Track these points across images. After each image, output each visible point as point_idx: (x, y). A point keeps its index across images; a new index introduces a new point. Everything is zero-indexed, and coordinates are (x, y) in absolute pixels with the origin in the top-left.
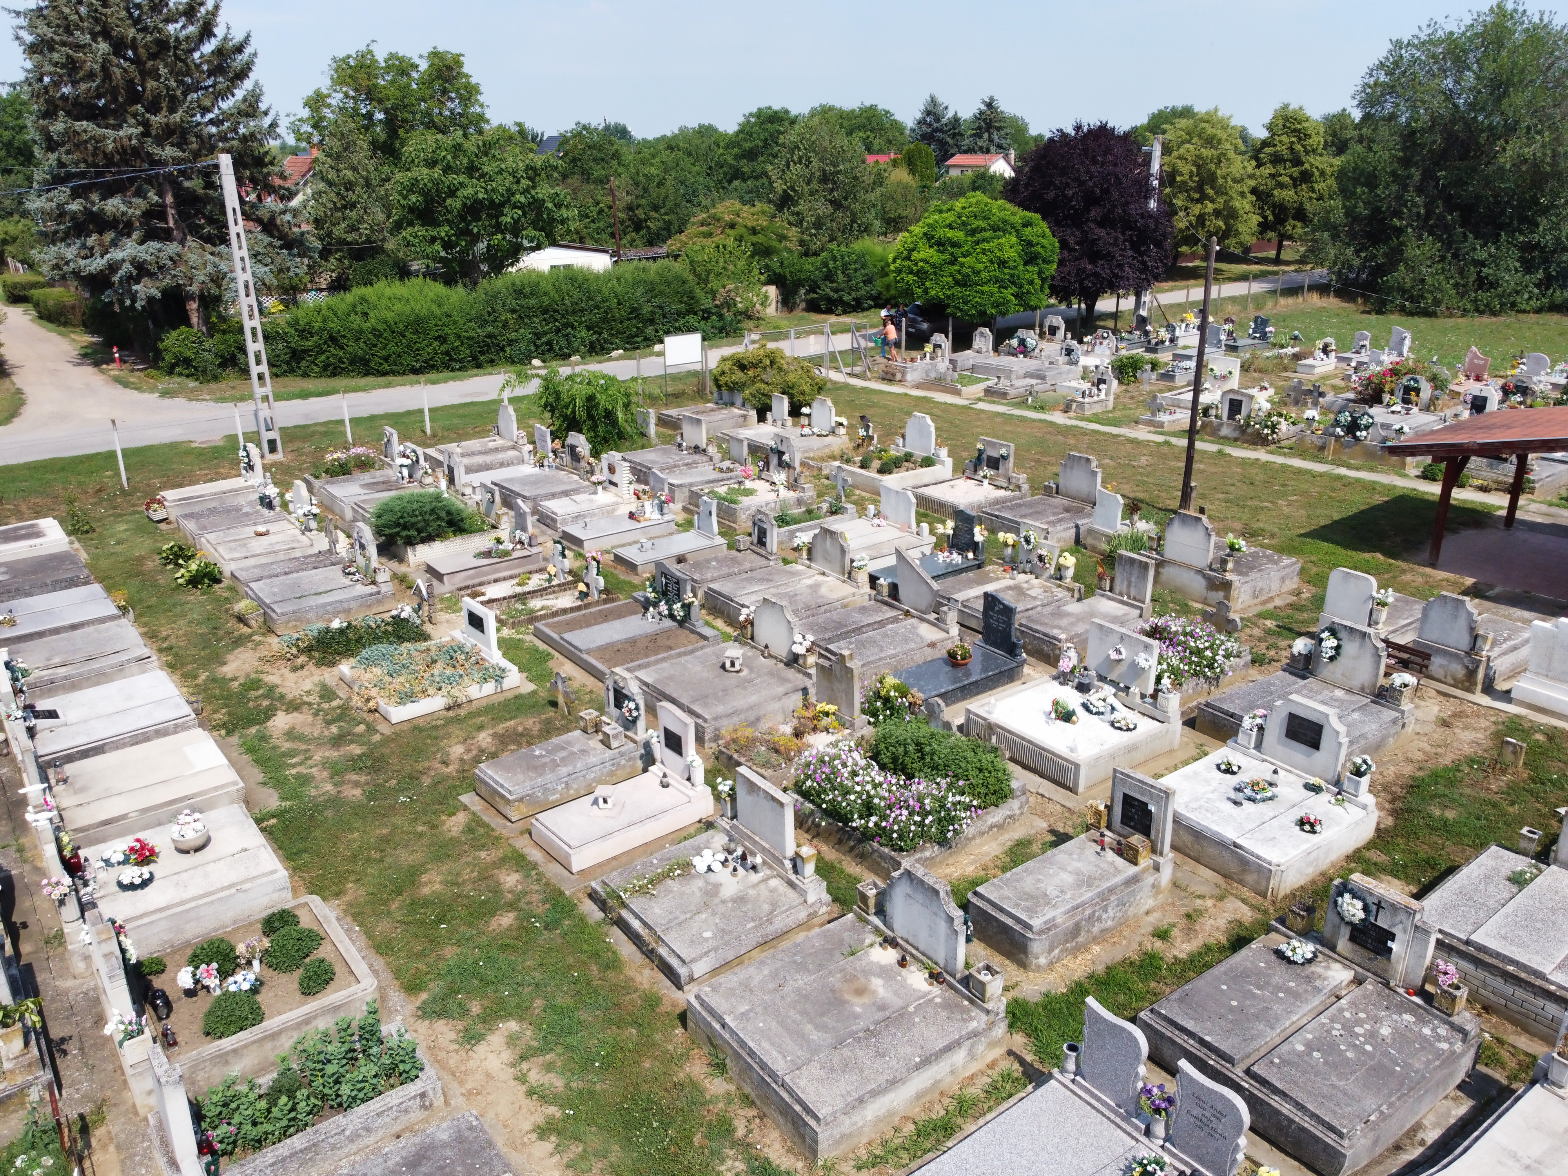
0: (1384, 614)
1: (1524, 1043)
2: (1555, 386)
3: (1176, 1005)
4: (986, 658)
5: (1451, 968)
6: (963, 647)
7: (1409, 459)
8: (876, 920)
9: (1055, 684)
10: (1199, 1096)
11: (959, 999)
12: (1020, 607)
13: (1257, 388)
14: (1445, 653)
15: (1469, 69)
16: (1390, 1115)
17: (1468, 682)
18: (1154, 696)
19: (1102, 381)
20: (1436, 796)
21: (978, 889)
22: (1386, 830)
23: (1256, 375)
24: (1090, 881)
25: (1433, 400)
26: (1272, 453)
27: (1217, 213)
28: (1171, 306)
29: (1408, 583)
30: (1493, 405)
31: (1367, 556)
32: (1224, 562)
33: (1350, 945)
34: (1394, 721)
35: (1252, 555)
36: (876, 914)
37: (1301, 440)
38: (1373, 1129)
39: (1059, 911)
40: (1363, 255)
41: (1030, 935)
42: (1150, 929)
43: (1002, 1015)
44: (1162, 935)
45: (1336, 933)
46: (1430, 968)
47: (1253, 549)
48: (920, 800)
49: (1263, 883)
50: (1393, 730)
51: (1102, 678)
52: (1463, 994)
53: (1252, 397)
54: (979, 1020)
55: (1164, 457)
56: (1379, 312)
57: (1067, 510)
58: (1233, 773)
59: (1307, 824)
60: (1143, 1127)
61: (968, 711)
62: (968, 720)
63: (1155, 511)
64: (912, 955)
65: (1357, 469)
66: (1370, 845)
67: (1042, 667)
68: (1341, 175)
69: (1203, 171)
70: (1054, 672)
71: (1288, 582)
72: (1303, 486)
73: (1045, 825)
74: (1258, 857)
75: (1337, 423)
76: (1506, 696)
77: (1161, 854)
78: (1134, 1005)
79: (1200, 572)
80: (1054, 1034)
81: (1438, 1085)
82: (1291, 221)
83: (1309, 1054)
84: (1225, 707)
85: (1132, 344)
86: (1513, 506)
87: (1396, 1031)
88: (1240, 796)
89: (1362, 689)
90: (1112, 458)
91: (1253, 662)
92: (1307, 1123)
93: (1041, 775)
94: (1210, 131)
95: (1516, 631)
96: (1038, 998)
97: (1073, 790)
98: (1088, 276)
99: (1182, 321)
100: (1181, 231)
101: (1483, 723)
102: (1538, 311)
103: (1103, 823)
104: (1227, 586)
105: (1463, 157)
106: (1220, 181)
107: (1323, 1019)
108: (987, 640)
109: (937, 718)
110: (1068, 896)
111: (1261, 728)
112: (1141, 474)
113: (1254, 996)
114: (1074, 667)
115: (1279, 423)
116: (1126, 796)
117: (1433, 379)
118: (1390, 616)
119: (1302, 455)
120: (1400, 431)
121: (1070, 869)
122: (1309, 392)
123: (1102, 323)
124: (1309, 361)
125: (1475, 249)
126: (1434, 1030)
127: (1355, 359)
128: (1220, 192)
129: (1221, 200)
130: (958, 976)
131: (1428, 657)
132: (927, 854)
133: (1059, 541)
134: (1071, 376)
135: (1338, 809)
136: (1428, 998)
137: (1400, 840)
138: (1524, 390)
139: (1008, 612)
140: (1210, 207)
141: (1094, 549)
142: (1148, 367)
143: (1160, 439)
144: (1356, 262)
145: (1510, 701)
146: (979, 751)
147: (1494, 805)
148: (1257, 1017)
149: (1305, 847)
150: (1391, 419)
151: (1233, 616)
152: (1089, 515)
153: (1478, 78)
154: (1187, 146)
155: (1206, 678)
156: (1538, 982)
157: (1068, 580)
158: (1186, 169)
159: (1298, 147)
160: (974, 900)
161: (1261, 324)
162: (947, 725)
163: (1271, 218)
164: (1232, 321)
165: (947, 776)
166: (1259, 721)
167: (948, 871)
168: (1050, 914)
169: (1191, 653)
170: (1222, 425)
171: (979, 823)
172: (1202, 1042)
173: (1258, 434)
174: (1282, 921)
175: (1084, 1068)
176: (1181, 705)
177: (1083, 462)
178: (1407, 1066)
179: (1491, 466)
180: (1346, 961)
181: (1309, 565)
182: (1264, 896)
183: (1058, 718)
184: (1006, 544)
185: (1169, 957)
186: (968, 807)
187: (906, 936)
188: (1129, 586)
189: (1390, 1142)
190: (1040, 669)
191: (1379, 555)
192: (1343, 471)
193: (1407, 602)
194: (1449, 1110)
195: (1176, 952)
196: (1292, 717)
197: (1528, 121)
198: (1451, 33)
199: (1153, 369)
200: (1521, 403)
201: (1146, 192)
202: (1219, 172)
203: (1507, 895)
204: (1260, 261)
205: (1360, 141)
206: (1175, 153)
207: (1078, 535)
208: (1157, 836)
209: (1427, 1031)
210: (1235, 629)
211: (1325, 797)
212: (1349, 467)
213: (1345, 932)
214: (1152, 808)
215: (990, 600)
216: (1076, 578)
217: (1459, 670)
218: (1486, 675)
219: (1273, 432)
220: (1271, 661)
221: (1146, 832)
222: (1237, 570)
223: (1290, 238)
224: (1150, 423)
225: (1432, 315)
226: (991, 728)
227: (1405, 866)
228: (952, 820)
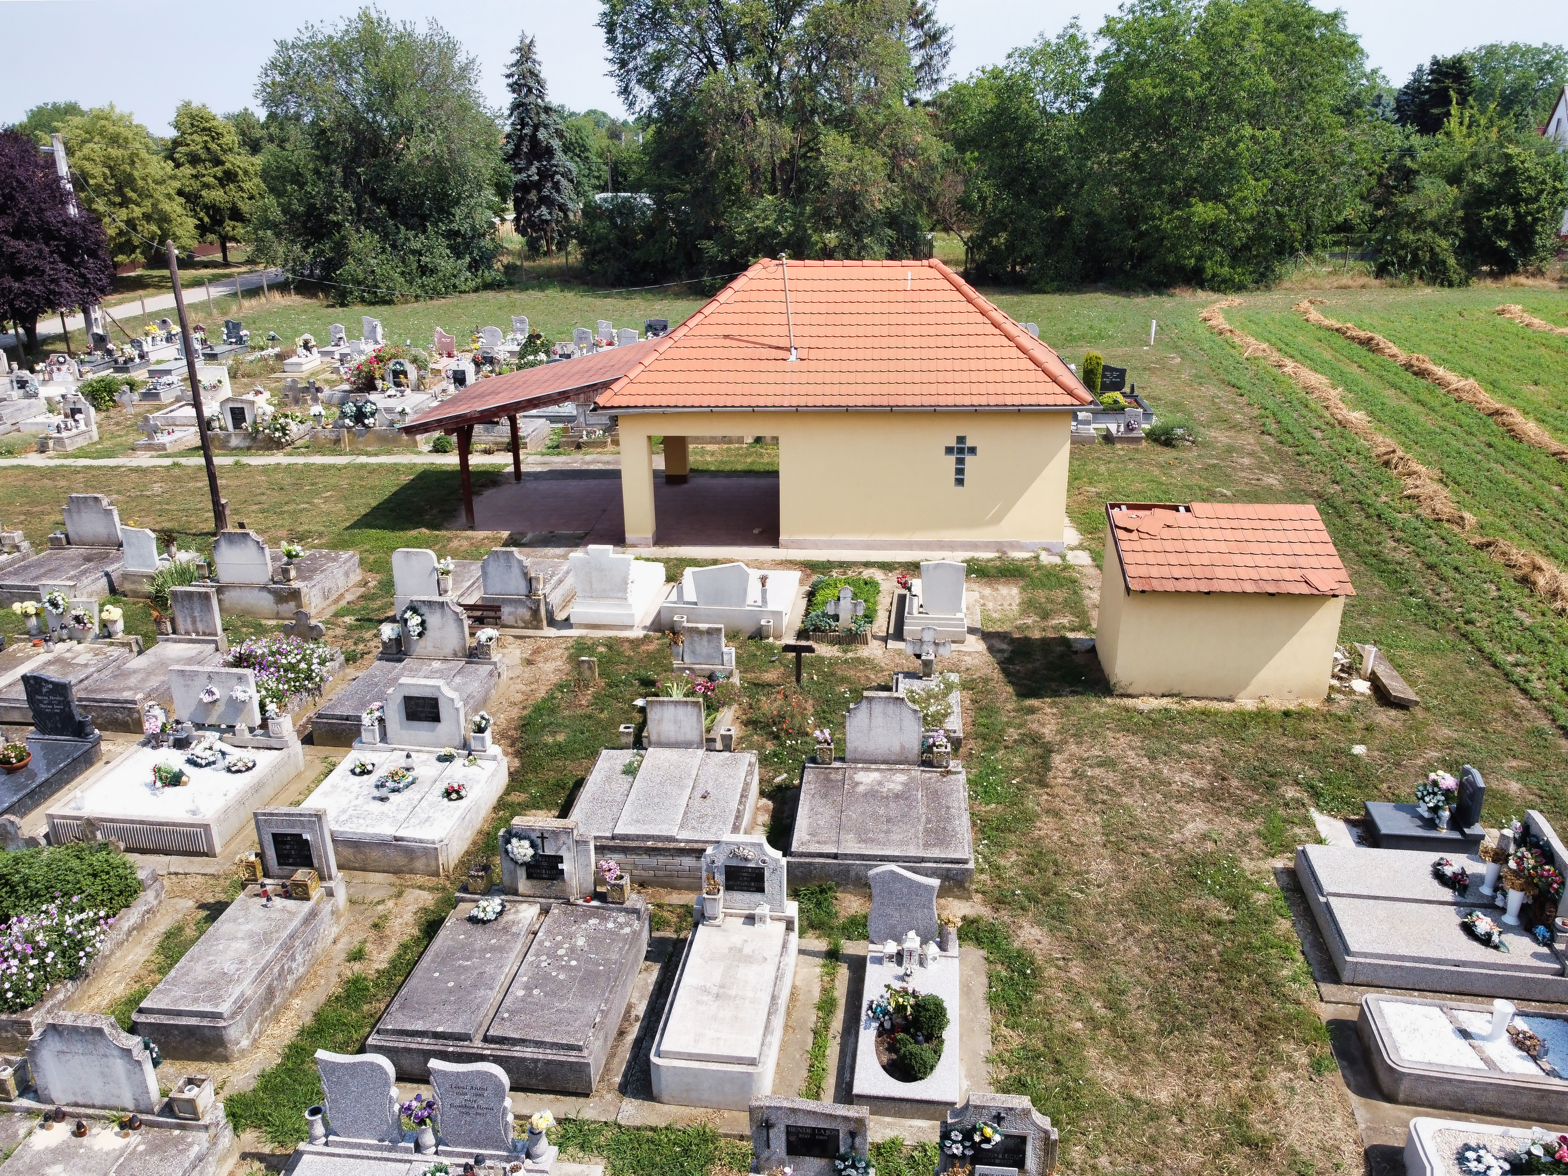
0: (450, 581)
1: (677, 898)
2: (512, 353)
3: (399, 1015)
4: (48, 750)
5: (612, 864)
6: (15, 747)
7: (418, 437)
8: (26, 1103)
9: (148, 750)
10: (457, 1084)
11: (166, 1133)
12: (72, 679)
13: (252, 394)
14: (510, 602)
15: (356, 72)
16: (609, 1009)
17: (534, 621)
18: (264, 725)
19: (75, 412)
20: (545, 726)
21: (143, 1004)
22: (517, 772)
23: (245, 380)
24: (265, 939)
25: (421, 378)
26: (290, 455)
27: (147, 217)
28: (128, 320)
29: (457, 549)
30: (471, 378)
31: (414, 533)
32: (285, 572)
33: (529, 883)
34: (491, 674)
35: (308, 558)
36: (20, 1095)
37: (314, 437)
38: (601, 1029)
39: (246, 983)
40: (311, 250)
41: (222, 1024)
42: (343, 956)
43: (223, 1122)
44: (357, 956)
45: (514, 879)
46: (596, 873)
47: (308, 553)
48: (29, 939)
49: (433, 863)
50: (492, 683)
51: (200, 727)
52: (626, 881)
53: (252, 403)
54: (198, 1141)
55: (178, 479)
56: (343, 305)
57: (88, 559)
58: (369, 772)
59: (452, 793)
60: (412, 1145)
61: (51, 817)
62: (53, 827)
63: (191, 538)
64: (89, 1117)
65: (376, 455)
66: (508, 791)
67: (122, 738)
68: (265, 175)
69: (116, 172)
70: (141, 738)
71: (352, 576)
72: (333, 481)
73: (191, 903)
74: (421, 841)
75: (344, 415)
76: (567, 623)
77: (330, 878)
78: (355, 1036)
79: (264, 588)
80: (286, 1111)
81: (632, 966)
82: (228, 221)
83: (530, 994)
84: (338, 712)
85: (97, 367)
86: (517, 462)
87: (588, 938)
88: (384, 792)
89: (455, 654)
90: (118, 492)
91: (347, 660)
92: (550, 1055)
93: (167, 853)
94: (111, 129)
95: (555, 567)
96: (254, 1084)
97: (209, 854)
98: (17, 296)
99: (147, 334)
100: (112, 238)
101: (558, 652)
102: (476, 290)
103: (259, 873)
104: (295, 595)
105: (375, 155)
106: (141, 183)
107: (530, 958)
108: (43, 729)
109: (15, 838)
110: (249, 964)
111: (381, 720)
112: (160, 503)
113: (466, 969)
114: (164, 725)
115: (287, 424)
116: (275, 836)
117: (415, 360)
118: (455, 582)
119: (321, 451)
120: (403, 413)
121: (240, 935)
122: (306, 390)
123: (50, 348)
124: (294, 359)
125: (408, 239)
126: (615, 921)
127: (338, 352)
128: (144, 194)
129: (148, 203)
130: (156, 1109)
131: (498, 609)
132: (61, 996)
133: (90, 595)
134: (34, 411)
135: (474, 769)
136: (601, 897)
137: (530, 776)
138: (491, 361)
139: (61, 689)
140: (137, 212)
141: (136, 594)
142: (126, 388)
143: (168, 462)
144: (307, 259)
145: (571, 626)
146: (86, 854)
147: (590, 717)
148: (475, 986)
149: (458, 814)
150: (390, 403)
151: (313, 622)
152: (118, 559)
153: (366, 81)
154: (91, 145)
155: (308, 690)
156: (672, 845)
157: (120, 635)
158: (97, 172)
159: (213, 146)
160: (142, 1019)
161: (233, 328)
162: (32, 842)
163: (206, 219)
164: (202, 329)
165: (53, 899)
166: (377, 714)
167: (93, 1003)
168: (236, 991)
169: (286, 671)
170: (229, 435)
171: (113, 934)
172: (436, 1035)
173: (271, 439)
174: (465, 889)
175: (333, 1124)
176: (294, 725)
177: (91, 503)
178: (607, 960)
179: (487, 430)
180: (529, 898)
181: (365, 555)
182: (436, 874)
183: (166, 785)
184: (26, 615)
185: (371, 973)
186: (94, 923)
187: (72, 1099)
188: (194, 622)
189: (615, 1033)
190: (120, 740)
191: (424, 530)
192: (363, 459)
193: (464, 566)
194: (645, 980)
195: (377, 966)
196: (408, 700)
197: (420, 122)
198: (331, 37)
199: (131, 390)
200: (491, 372)
201: (60, 198)
202: (136, 174)
203: (627, 786)
204: (206, 265)
205: (271, 140)
206: (78, 154)
207: (111, 583)
208: (320, 862)
209: (610, 925)
210: (321, 634)
211: (458, 762)
212: (368, 454)
213: (522, 873)
214: (306, 836)
215: (33, 683)
216: (128, 631)
217: (526, 614)
218: (547, 611)
219: (285, 434)
220: (362, 655)
221: (307, 862)
222: (301, 577)
223: (234, 239)
224: (149, 447)
225: (390, 302)
226: (91, 824)
227: (542, 796)
228: (79, 945)
